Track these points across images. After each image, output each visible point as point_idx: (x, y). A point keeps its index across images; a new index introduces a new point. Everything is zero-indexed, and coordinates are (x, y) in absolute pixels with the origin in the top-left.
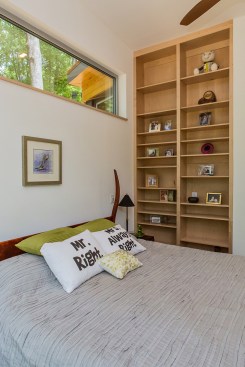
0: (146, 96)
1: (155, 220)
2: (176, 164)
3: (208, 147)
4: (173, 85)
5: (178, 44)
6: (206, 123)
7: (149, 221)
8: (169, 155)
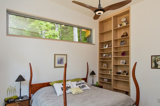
0: (104, 35)
1: (106, 80)
2: (111, 60)
3: (123, 54)
4: (111, 31)
5: (112, 16)
6: (122, 45)
7: (103, 81)
8: (110, 57)
